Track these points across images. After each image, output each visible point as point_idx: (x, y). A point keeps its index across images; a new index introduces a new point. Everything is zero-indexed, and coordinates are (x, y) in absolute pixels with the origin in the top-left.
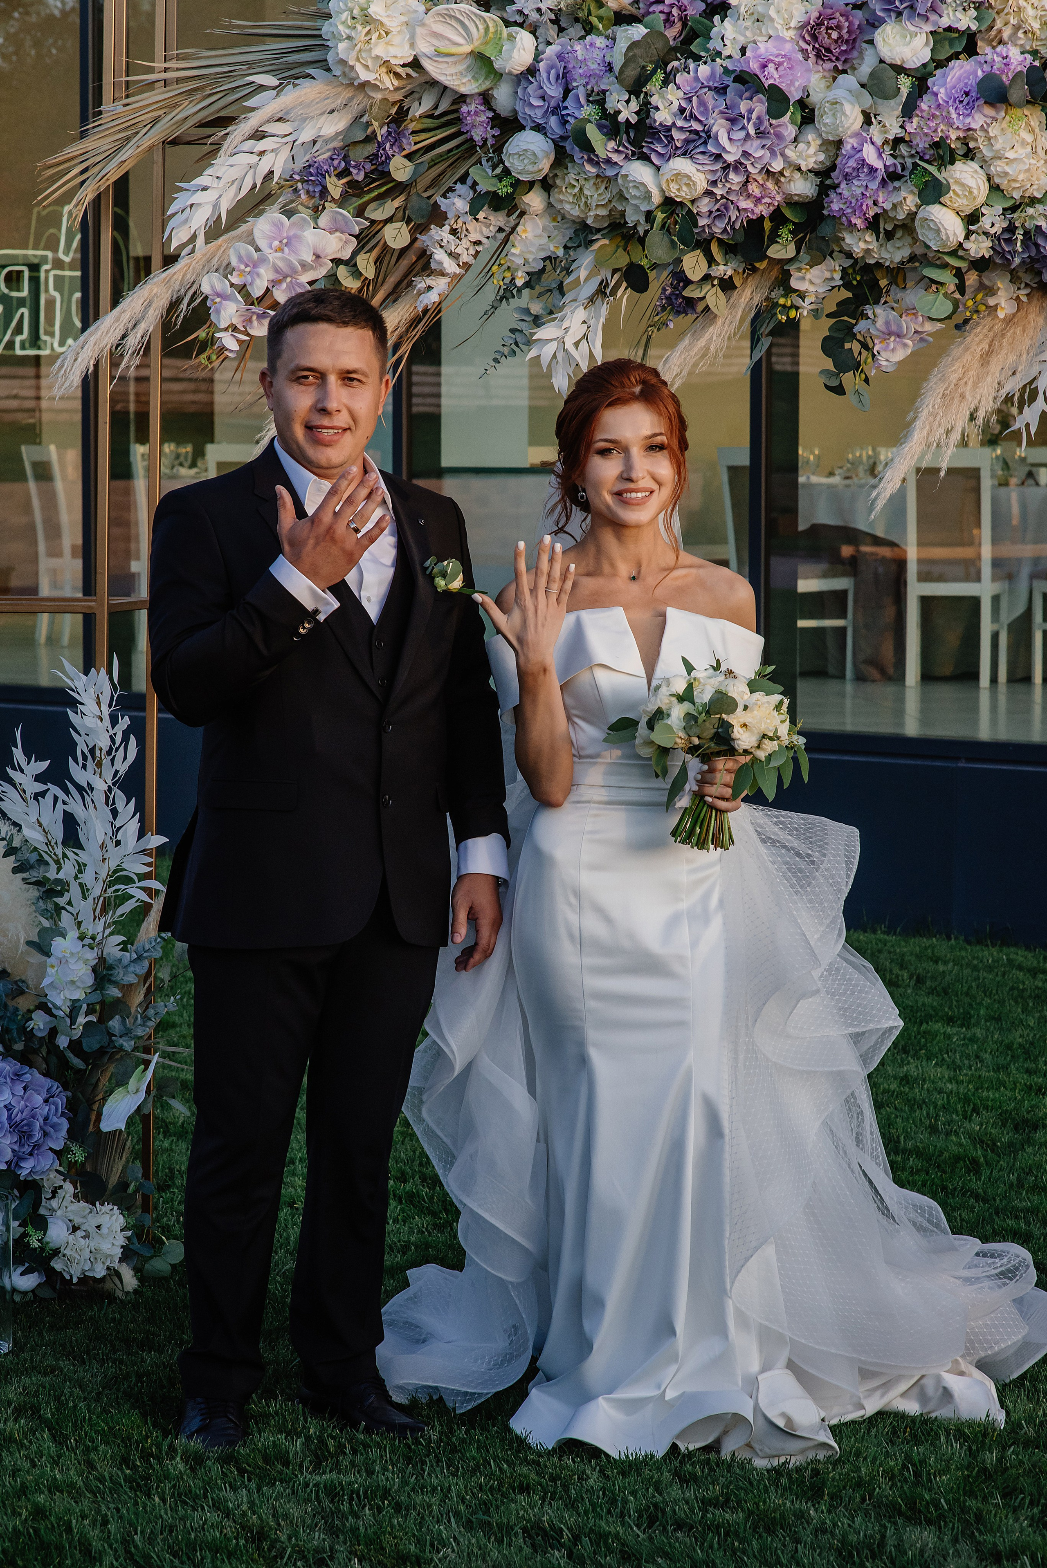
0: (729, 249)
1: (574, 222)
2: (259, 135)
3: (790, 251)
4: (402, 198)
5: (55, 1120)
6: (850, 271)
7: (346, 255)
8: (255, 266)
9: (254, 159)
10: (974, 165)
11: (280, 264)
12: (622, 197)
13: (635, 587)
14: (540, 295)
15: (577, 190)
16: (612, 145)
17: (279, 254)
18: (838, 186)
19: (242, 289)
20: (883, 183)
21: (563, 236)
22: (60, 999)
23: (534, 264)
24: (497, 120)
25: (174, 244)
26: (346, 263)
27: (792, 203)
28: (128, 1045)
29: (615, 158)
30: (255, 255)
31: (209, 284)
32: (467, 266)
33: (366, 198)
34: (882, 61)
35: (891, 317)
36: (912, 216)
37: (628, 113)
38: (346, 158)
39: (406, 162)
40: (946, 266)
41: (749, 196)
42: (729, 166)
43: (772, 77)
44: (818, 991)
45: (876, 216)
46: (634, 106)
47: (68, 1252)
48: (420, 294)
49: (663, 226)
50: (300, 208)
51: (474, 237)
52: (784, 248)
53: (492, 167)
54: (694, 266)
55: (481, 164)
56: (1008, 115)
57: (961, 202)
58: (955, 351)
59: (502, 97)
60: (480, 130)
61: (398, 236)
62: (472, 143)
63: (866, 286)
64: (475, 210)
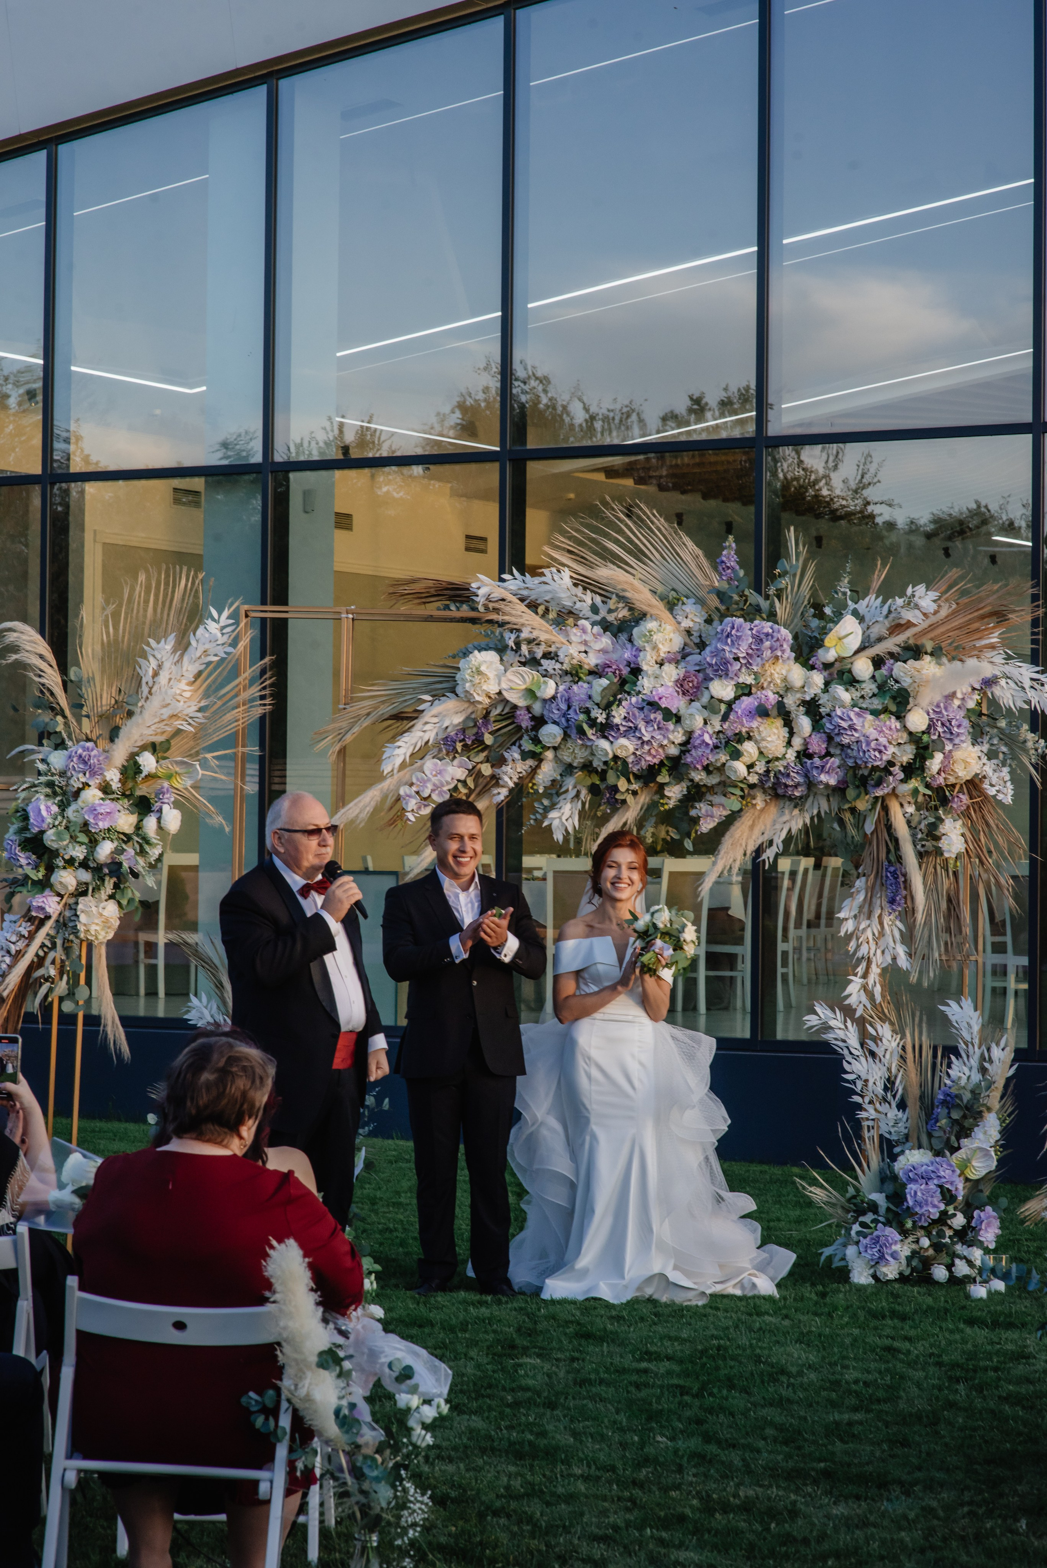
0: (637, 777)
1: (567, 764)
2: (426, 723)
3: (667, 779)
4: (488, 752)
6: (691, 787)
7: (463, 778)
8: (424, 783)
9: (423, 734)
10: (752, 743)
11: (437, 782)
12: (592, 754)
13: (618, 928)
14: (549, 798)
15: (571, 751)
16: (592, 732)
17: (435, 777)
18: (690, 751)
19: (417, 793)
20: (712, 750)
21: (561, 770)
23: (547, 783)
24: (533, 718)
25: (385, 772)
26: (463, 782)
27: (668, 758)
29: (592, 737)
30: (425, 778)
31: (403, 791)
32: (516, 783)
33: (473, 752)
34: (712, 697)
35: (707, 808)
36: (724, 765)
37: (601, 718)
38: (464, 734)
39: (490, 736)
40: (736, 786)
41: (651, 755)
42: (644, 742)
43: (664, 704)
44: (694, 1107)
45: (707, 764)
46: (604, 716)
48: (494, 796)
49: (612, 768)
50: (445, 757)
51: (519, 770)
52: (664, 778)
53: (531, 739)
54: (622, 785)
55: (526, 737)
56: (767, 721)
57: (747, 759)
58: (737, 824)
59: (537, 708)
60: (526, 723)
61: (487, 770)
62: (519, 728)
63: (696, 793)
64: (524, 759)
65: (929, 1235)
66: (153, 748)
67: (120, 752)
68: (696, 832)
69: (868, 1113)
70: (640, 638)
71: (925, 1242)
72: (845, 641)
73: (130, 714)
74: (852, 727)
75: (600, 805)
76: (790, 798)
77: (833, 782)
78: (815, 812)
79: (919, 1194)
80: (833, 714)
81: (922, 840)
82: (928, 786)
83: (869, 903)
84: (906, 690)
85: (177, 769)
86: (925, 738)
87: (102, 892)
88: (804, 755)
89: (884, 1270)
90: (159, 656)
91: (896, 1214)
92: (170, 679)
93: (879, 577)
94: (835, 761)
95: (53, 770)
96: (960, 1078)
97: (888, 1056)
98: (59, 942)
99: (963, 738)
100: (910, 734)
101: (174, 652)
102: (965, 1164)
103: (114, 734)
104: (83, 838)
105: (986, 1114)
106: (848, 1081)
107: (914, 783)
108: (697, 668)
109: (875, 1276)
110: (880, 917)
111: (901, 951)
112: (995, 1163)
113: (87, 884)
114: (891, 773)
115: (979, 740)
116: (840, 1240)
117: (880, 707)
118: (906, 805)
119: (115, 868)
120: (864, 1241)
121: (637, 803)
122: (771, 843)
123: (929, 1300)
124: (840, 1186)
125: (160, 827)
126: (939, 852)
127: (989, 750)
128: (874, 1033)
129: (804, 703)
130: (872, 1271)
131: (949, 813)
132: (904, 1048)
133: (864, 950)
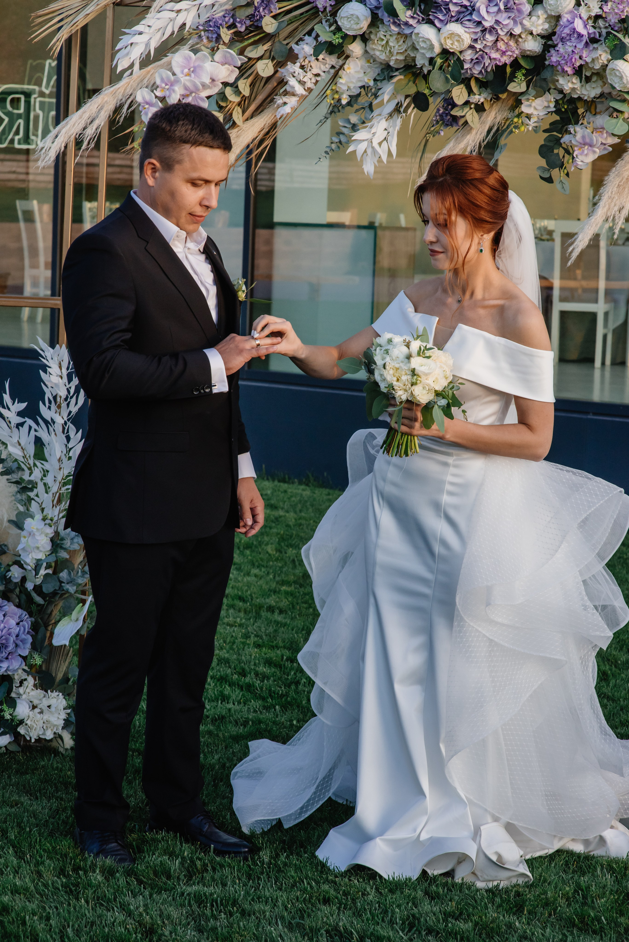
0: (483, 85)
1: (381, 63)
3: (523, 88)
4: (269, 44)
5: (23, 636)
6: (561, 102)
7: (231, 80)
8: (172, 85)
9: (174, 15)
11: (189, 84)
12: (414, 48)
14: (357, 111)
15: (384, 42)
16: (409, 13)
17: (188, 78)
18: (556, 45)
19: (163, 99)
20: (587, 44)
21: (373, 72)
22: (29, 559)
23: (354, 90)
25: (119, 69)
26: (231, 85)
27: (525, 56)
28: (72, 589)
29: (411, 22)
30: (172, 78)
31: (142, 96)
32: (310, 90)
33: (246, 43)
35: (586, 133)
36: (604, 67)
38: (233, 16)
39: (273, 21)
40: (624, 101)
41: (498, 50)
42: (485, 30)
45: (581, 66)
47: (29, 722)
48: (278, 107)
49: (440, 68)
50: (203, 48)
51: (315, 71)
52: (519, 85)
53: (329, 25)
54: (460, 94)
55: (322, 23)
61: (266, 69)
62: (316, 9)
63: (569, 111)
64: (321, 55)
68: (569, 166)
75: (429, 125)
121: (482, 122)
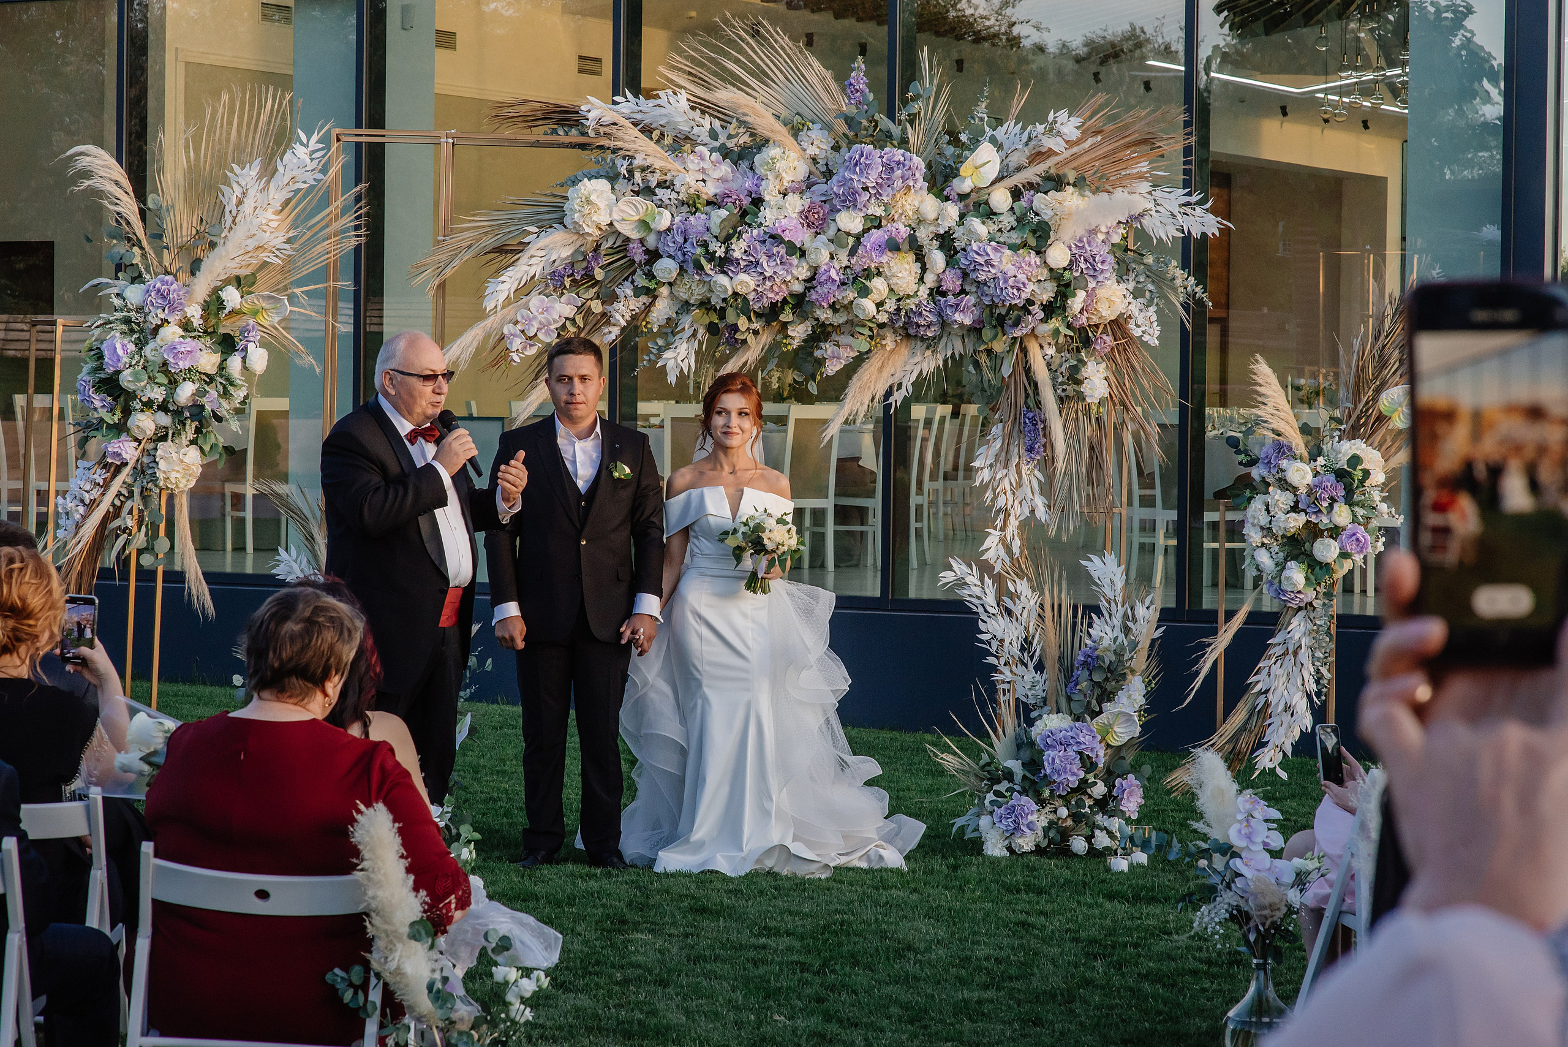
0: (758, 315)
1: (683, 301)
2: (532, 256)
3: (790, 318)
4: (598, 288)
6: (816, 327)
7: (571, 316)
8: (530, 321)
9: (528, 268)
10: (882, 279)
11: (543, 320)
12: (710, 290)
13: (731, 477)
14: (664, 337)
15: (687, 287)
16: (710, 267)
17: (541, 315)
18: (815, 288)
19: (522, 332)
20: (838, 287)
21: (676, 308)
23: (661, 322)
24: (647, 252)
25: (487, 310)
26: (571, 319)
27: (792, 295)
29: (710, 272)
30: (530, 316)
31: (507, 329)
32: (627, 322)
33: (582, 288)
34: (839, 230)
35: (833, 349)
36: (851, 302)
37: (720, 252)
38: (572, 268)
39: (601, 271)
40: (864, 326)
41: (773, 292)
42: (765, 278)
43: (787, 236)
44: (812, 666)
45: (833, 302)
46: (723, 249)
48: (605, 335)
49: (731, 306)
50: (552, 293)
51: (631, 308)
52: (786, 316)
53: (644, 274)
54: (743, 323)
55: (639, 272)
56: (899, 256)
57: (876, 297)
58: (865, 366)
59: (651, 241)
60: (639, 256)
61: (597, 307)
62: (633, 262)
63: (821, 333)
64: (636, 295)
65: (1067, 805)
66: (238, 282)
67: (202, 287)
68: (822, 374)
69: (1004, 675)
70: (761, 166)
71: (1064, 812)
72: (981, 169)
73: (213, 245)
74: (988, 263)
75: (719, 345)
76: (922, 339)
77: (968, 321)
78: (949, 354)
79: (1057, 761)
80: (968, 249)
81: (1062, 383)
82: (1069, 326)
83: (1006, 449)
84: (1047, 223)
85: (264, 305)
86: (1067, 275)
87: (183, 437)
88: (937, 292)
89: (1020, 841)
90: (243, 183)
91: (1033, 782)
92: (256, 208)
93: (1019, 101)
94: (970, 299)
95: (130, 306)
96: (1101, 638)
97: (1025, 614)
98: (137, 490)
99: (1108, 275)
100: (1051, 270)
101: (260, 178)
102: (1106, 730)
103: (195, 267)
104: (162, 379)
105: (1129, 677)
106: (982, 642)
107: (1055, 323)
108: (824, 199)
109: (1009, 849)
110: (1017, 465)
111: (1040, 502)
112: (1139, 729)
113: (166, 428)
114: (1029, 313)
115: (1125, 277)
116: (973, 810)
117: (1019, 241)
118: (1046, 347)
119: (197, 410)
120: (998, 811)
121: (758, 343)
122: (900, 386)
123: (1067, 874)
124: (973, 752)
125: (245, 368)
126: (1081, 397)
127: (1135, 288)
128: (1012, 589)
129: (938, 236)
130: (1007, 842)
131: (1092, 355)
132: (1042, 606)
133: (1001, 502)
